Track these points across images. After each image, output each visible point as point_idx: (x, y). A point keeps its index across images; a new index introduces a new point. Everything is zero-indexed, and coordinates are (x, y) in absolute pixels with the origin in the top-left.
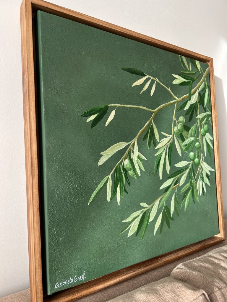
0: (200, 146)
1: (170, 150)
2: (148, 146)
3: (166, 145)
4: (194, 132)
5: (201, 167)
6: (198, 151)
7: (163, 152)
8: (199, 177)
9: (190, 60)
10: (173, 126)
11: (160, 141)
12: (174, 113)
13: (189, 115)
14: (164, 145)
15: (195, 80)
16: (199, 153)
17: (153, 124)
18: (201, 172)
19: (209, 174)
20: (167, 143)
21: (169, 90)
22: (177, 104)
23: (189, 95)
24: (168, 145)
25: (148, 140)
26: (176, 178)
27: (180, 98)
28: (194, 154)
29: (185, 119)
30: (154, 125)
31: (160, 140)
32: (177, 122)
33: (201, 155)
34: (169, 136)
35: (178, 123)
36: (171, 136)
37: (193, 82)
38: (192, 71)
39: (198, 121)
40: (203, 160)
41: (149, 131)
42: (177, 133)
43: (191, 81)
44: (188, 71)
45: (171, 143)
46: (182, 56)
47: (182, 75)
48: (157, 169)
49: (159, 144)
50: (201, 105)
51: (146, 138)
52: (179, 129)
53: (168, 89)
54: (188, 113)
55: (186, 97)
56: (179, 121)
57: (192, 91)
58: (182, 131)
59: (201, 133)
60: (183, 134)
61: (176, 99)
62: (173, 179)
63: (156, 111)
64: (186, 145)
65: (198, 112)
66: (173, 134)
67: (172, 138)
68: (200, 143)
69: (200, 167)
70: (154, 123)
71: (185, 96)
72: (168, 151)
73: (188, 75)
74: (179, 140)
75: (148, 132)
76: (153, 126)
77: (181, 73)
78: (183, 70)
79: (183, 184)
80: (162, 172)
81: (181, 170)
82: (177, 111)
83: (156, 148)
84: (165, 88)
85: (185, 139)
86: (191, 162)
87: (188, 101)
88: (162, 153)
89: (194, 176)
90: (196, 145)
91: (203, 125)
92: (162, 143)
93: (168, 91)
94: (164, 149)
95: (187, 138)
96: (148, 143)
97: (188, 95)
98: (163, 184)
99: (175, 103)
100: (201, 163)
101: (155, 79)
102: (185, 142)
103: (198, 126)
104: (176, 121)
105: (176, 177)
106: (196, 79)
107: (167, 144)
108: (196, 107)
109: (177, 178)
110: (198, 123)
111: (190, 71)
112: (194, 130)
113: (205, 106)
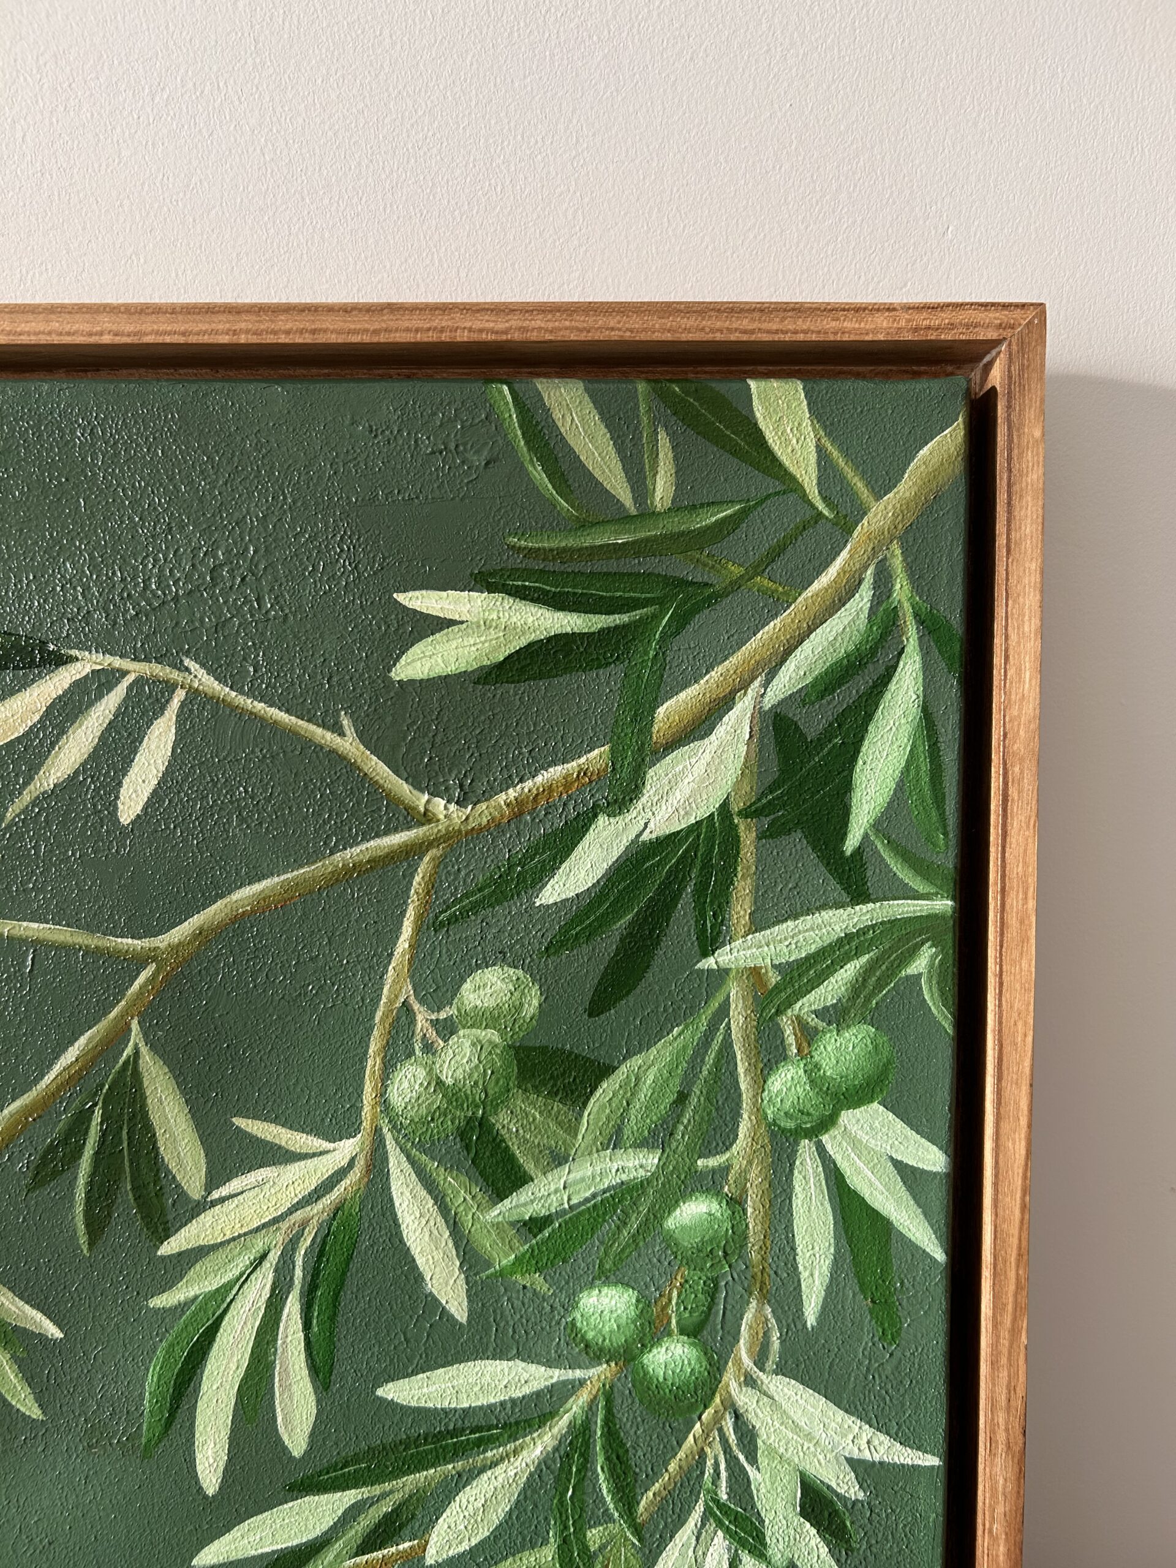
0: (739, 1236)
1: (329, 1269)
2: (81, 1227)
3: (275, 1221)
4: (654, 1101)
5: (728, 1424)
6: (699, 1280)
7: (243, 1279)
8: (700, 1508)
9: (663, 396)
10: (373, 1063)
11: (215, 1195)
12: (403, 944)
13: (608, 943)
14: (264, 1226)
15: (714, 599)
16: (713, 1295)
17: (137, 1053)
18: (732, 1461)
19: (848, 1487)
20: (291, 1211)
21: (349, 744)
22: (440, 864)
23: (615, 756)
24: (304, 1224)
25: (81, 1181)
26: (384, 1495)
27: (488, 794)
28: (644, 1303)
29: (535, 990)
30: (147, 1059)
31: (214, 1180)
32: (435, 1023)
33: (748, 1316)
34: (327, 1145)
35: (447, 1029)
36: (347, 1149)
37: (681, 621)
38: (676, 508)
39: (735, 992)
40: (760, 1364)
41: (98, 1113)
42: (424, 1122)
43: (656, 617)
44: (624, 519)
45: (338, 1209)
46: (542, 385)
47: (528, 574)
48: (173, 1411)
49: (206, 1218)
50: (799, 834)
51: (55, 1174)
52: (449, 1081)
53: (328, 738)
54: (591, 933)
55: (567, 782)
56: (464, 1015)
57: (661, 711)
58: (492, 1103)
59: (759, 1111)
60: (504, 1122)
61: (427, 817)
62: (350, 1497)
63: (174, 948)
64: (534, 1225)
65: (741, 909)
66: (377, 1131)
67: (360, 1164)
68: (736, 1203)
69: (717, 1419)
70: (153, 1047)
71: (556, 772)
72: (299, 1273)
73: (612, 566)
74: (449, 1181)
75: (82, 1119)
76: (137, 1075)
77: (518, 561)
78: (553, 522)
79: (465, 1546)
80: (225, 1434)
81: (454, 1433)
82: (438, 926)
83: (169, 1247)
84: (292, 734)
85: (529, 1167)
86: (599, 1373)
87: (602, 820)
88: (227, 1287)
89: (627, 1500)
90: (671, 1223)
91: (808, 1035)
92: (230, 1205)
93: (336, 757)
94: (264, 1257)
95: (558, 1159)
96: (79, 1209)
97: (596, 757)
98: (236, 1532)
99: (411, 853)
100: (731, 1381)
101: (175, 675)
102: (522, 1196)
103: (727, 1044)
104: (422, 1018)
105: (387, 1486)
106: (735, 586)
107: (299, 1215)
108: (706, 865)
109: (398, 1496)
110: (724, 1011)
111: (646, 514)
112: (659, 1088)
113: (851, 843)
